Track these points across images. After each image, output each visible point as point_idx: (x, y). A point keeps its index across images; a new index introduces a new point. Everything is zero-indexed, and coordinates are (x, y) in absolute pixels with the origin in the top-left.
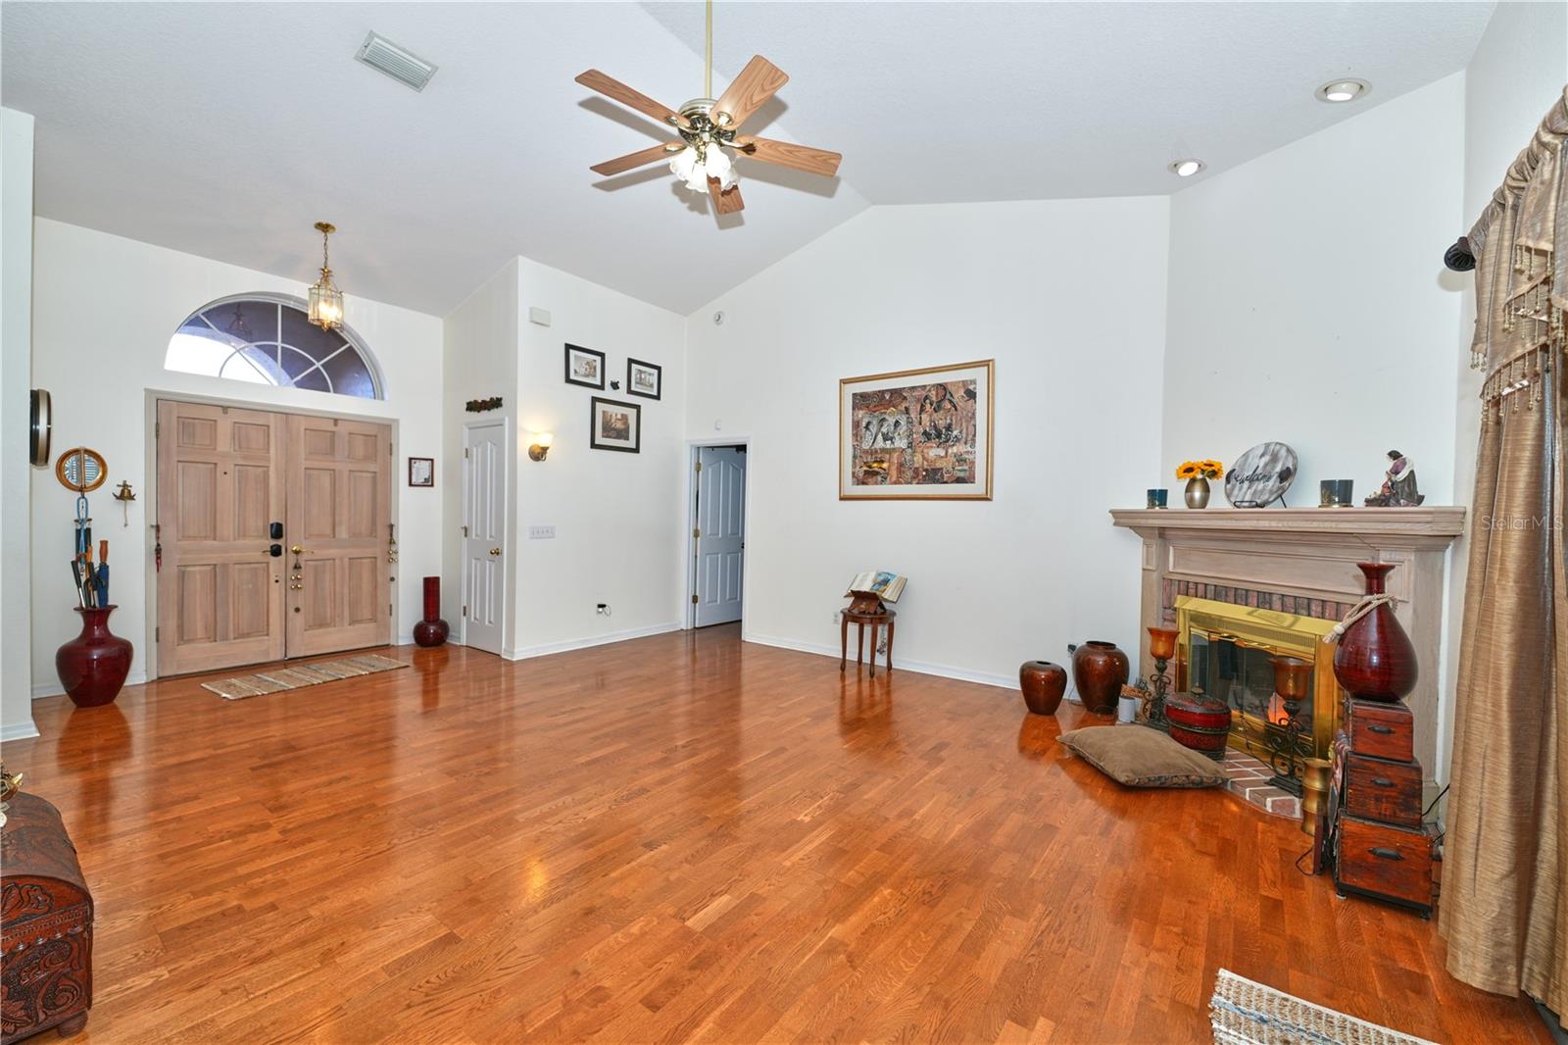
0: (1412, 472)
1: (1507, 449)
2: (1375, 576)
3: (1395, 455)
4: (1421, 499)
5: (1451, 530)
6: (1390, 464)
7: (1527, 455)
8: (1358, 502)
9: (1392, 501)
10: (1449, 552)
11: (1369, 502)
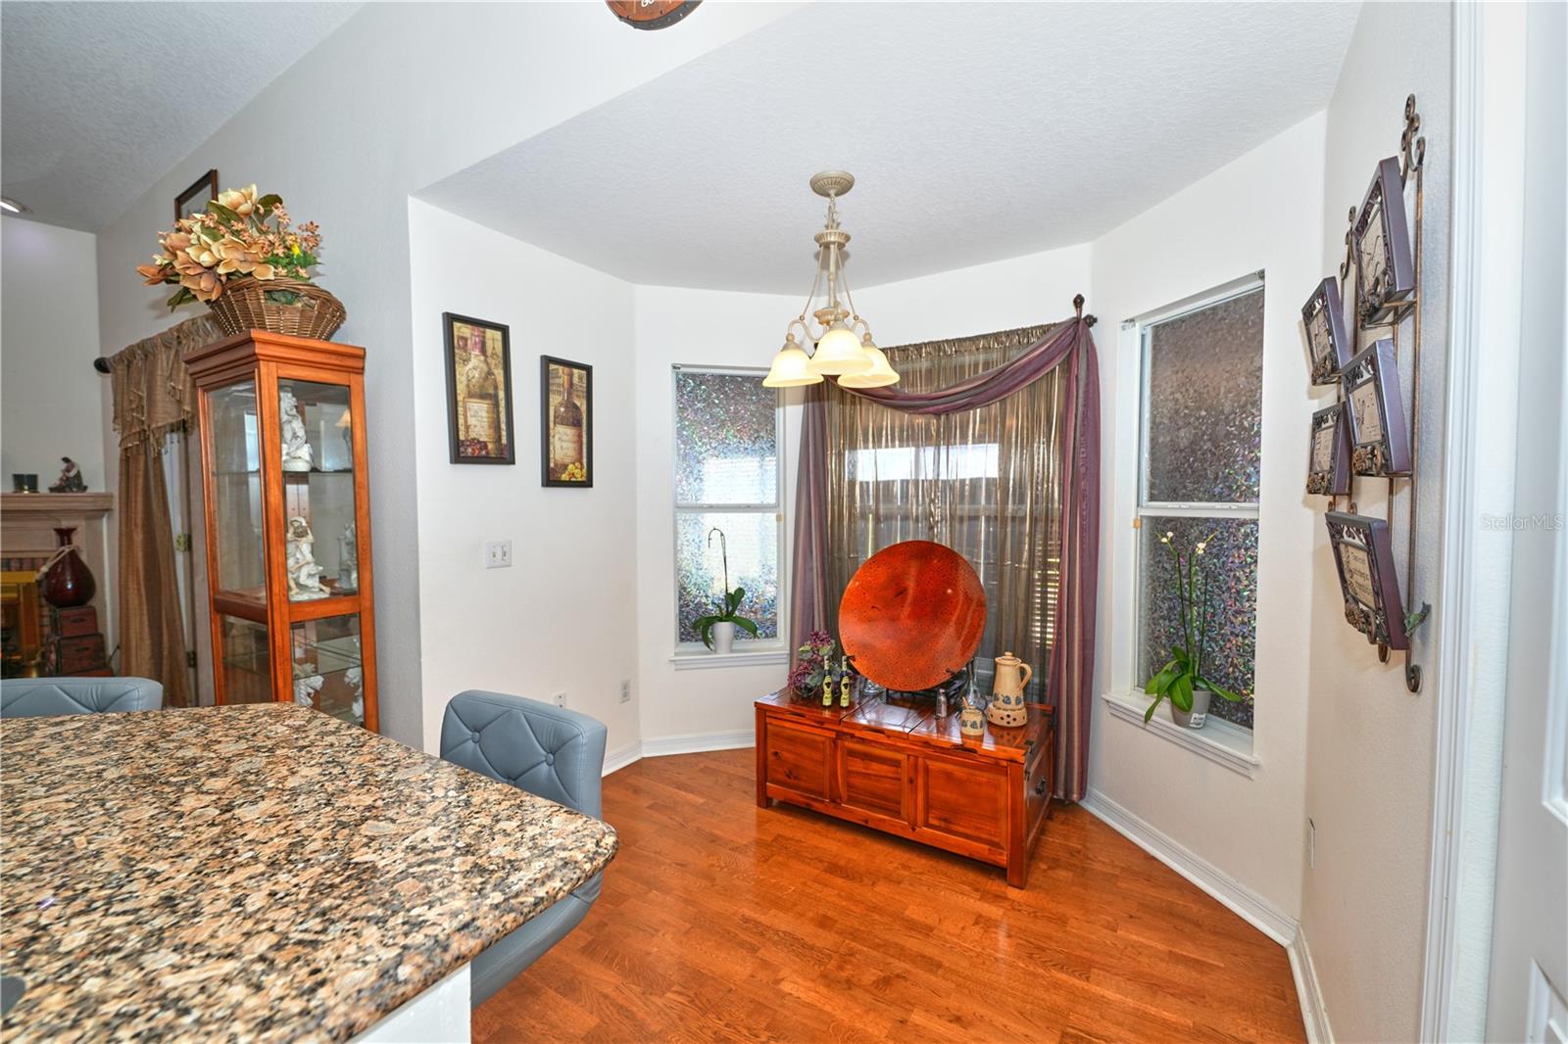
0: (79, 472)
1: (132, 470)
2: (65, 535)
3: (66, 460)
4: (85, 488)
5: (106, 506)
6: (64, 465)
7: (141, 473)
8: (43, 488)
9: (67, 489)
10: (105, 520)
11: (52, 490)
